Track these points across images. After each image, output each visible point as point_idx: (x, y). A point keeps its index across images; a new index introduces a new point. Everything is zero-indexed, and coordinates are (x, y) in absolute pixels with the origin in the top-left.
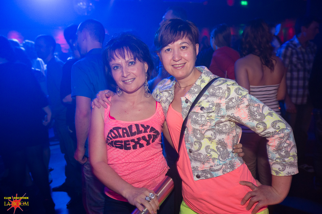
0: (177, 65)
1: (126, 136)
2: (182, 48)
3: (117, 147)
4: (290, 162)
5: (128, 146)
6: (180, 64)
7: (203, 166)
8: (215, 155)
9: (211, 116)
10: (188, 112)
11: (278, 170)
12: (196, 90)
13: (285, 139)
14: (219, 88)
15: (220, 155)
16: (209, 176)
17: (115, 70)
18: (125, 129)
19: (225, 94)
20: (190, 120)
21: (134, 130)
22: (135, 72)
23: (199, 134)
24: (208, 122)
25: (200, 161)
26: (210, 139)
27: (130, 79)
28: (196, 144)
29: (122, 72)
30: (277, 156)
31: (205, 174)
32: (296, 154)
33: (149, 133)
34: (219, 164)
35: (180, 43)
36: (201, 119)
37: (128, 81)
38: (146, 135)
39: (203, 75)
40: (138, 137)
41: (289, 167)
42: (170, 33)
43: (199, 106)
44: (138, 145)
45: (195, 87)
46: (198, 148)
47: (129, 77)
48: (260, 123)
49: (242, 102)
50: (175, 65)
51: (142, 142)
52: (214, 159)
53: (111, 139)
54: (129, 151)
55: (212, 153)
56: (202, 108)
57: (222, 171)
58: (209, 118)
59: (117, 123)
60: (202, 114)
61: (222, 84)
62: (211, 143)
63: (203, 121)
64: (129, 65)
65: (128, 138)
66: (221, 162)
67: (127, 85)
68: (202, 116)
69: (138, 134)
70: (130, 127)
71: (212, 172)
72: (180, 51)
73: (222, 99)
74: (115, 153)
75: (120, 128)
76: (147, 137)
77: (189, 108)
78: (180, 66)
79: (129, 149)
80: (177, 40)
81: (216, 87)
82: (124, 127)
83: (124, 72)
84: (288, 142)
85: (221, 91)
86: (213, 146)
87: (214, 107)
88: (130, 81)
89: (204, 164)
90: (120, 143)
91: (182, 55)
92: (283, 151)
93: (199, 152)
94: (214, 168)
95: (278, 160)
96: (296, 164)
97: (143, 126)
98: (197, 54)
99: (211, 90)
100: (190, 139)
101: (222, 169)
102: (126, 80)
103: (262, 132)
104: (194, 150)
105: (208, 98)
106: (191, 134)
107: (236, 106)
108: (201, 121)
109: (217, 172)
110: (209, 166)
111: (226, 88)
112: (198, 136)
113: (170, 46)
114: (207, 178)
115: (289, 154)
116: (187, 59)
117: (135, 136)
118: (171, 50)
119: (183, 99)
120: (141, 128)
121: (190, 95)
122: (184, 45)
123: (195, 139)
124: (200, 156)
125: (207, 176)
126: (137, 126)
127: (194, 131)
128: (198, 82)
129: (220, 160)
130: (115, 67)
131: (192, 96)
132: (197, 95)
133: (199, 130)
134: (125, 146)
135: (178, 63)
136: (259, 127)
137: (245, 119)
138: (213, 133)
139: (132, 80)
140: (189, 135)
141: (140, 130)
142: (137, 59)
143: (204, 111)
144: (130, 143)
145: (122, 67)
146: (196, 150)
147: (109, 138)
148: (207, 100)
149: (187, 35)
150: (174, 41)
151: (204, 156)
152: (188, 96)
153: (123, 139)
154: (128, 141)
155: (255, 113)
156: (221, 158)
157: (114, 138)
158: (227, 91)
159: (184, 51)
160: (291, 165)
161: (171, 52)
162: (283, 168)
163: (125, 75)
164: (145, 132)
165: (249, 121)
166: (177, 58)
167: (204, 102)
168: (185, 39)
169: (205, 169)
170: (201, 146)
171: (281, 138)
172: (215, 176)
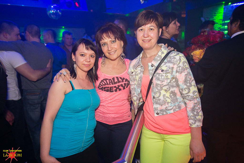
0: (145, 40)
1: (111, 84)
2: (150, 30)
3: (105, 91)
4: (199, 119)
5: (112, 90)
6: (147, 40)
7: (161, 107)
8: (169, 100)
9: (168, 76)
10: (153, 73)
11: (191, 123)
12: (159, 59)
13: (197, 104)
14: (174, 58)
15: (172, 100)
16: (165, 113)
17: (103, 46)
18: (111, 80)
19: (177, 62)
20: (155, 78)
21: (116, 80)
22: (116, 47)
23: (159, 87)
24: (165, 79)
25: (160, 104)
26: (166, 91)
27: (113, 52)
28: (157, 93)
29: (108, 47)
30: (192, 114)
31: (162, 112)
32: (203, 115)
33: (124, 82)
34: (171, 106)
35: (149, 26)
36: (161, 78)
37: (111, 53)
38: (123, 83)
39: (162, 49)
40: (118, 85)
41: (198, 122)
42: (144, 19)
43: (161, 69)
44: (118, 90)
45: (158, 57)
46: (158, 96)
47: (112, 51)
48: (187, 88)
49: (184, 71)
50: (144, 40)
51: (121, 87)
52: (168, 103)
53: (102, 86)
54: (112, 93)
55: (167, 99)
56: (162, 71)
57: (173, 110)
58: (166, 77)
59: (105, 76)
60: (162, 74)
61: (176, 55)
62: (166, 93)
63: (162, 79)
64: (112, 43)
65: (112, 85)
66: (172, 105)
67: (111, 56)
68: (162, 76)
69: (118, 83)
70: (113, 79)
71: (166, 111)
72: (149, 31)
73: (175, 65)
74: (104, 94)
75: (108, 79)
76: (123, 85)
77: (154, 70)
78: (147, 41)
79: (113, 91)
80: (148, 24)
81: (172, 57)
82: (110, 79)
83: (109, 47)
84: (198, 106)
85: (175, 60)
86: (168, 95)
87: (170, 70)
88: (112, 53)
89: (162, 106)
90: (107, 89)
91: (150, 34)
92: (196, 112)
93: (159, 98)
94: (168, 108)
95: (192, 117)
96: (202, 121)
97: (121, 78)
98: (160, 35)
99: (168, 59)
100: (154, 90)
101: (173, 109)
102: (110, 53)
103: (185, 94)
104: (156, 97)
105: (166, 64)
106: (155, 87)
107: (180, 72)
108: (161, 79)
109: (170, 111)
110: (165, 107)
111: (179, 59)
112: (159, 88)
113: (143, 27)
114: (163, 114)
115: (199, 114)
116: (152, 37)
117: (117, 84)
118: (143, 30)
119: (150, 64)
120: (120, 80)
121: (155, 62)
122: (152, 28)
123: (157, 90)
124: (160, 101)
125: (164, 113)
126: (117, 78)
127: (157, 85)
128: (160, 53)
129: (171, 103)
130: (103, 44)
131: (156, 62)
132: (159, 62)
133: (160, 85)
134: (110, 90)
135: (146, 39)
136: (186, 90)
137: (180, 82)
138: (168, 87)
139: (114, 52)
140: (154, 87)
141: (119, 80)
142: (116, 39)
143: (164, 72)
144: (113, 88)
145: (107, 44)
146: (157, 97)
147: (100, 85)
148: (165, 65)
149: (155, 21)
150: (146, 24)
151: (162, 101)
152: (153, 63)
153: (109, 86)
154: (112, 87)
155: (188, 81)
156: (173, 102)
157: (104, 85)
158: (179, 61)
159: (151, 32)
160: (199, 121)
161: (143, 31)
162: (194, 122)
163: (110, 49)
164: (123, 81)
165: (182, 84)
166: (146, 36)
167: (164, 67)
168: (153, 24)
169: (163, 109)
170: (161, 94)
171: (195, 103)
172: (169, 113)
